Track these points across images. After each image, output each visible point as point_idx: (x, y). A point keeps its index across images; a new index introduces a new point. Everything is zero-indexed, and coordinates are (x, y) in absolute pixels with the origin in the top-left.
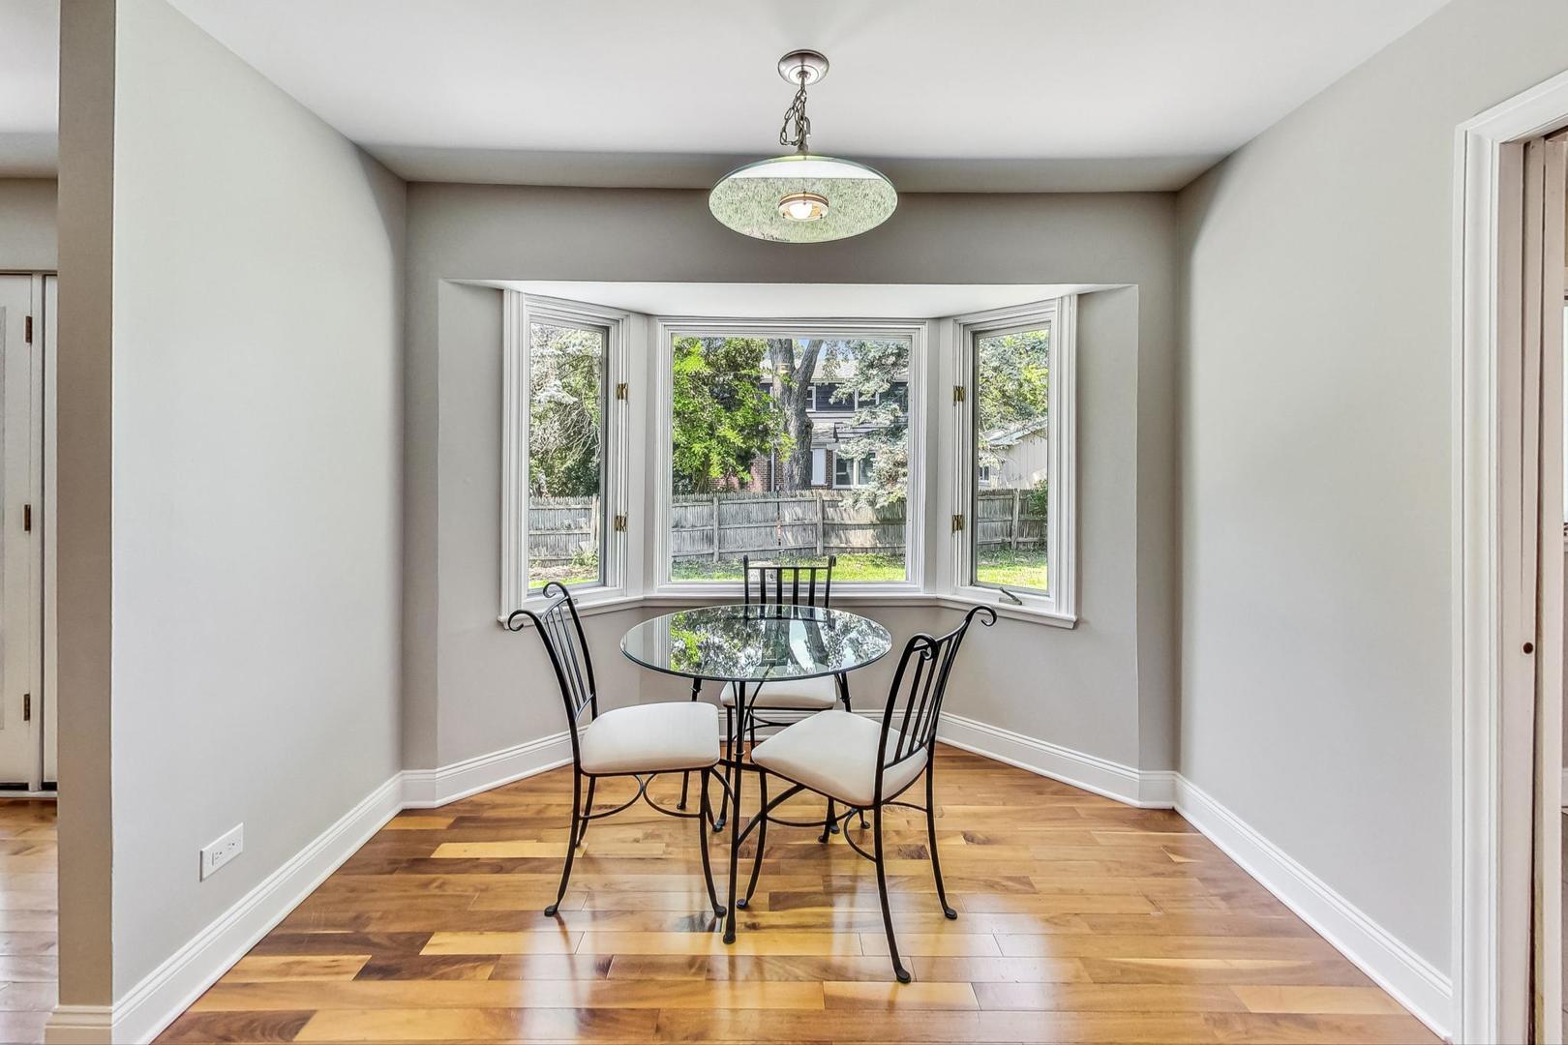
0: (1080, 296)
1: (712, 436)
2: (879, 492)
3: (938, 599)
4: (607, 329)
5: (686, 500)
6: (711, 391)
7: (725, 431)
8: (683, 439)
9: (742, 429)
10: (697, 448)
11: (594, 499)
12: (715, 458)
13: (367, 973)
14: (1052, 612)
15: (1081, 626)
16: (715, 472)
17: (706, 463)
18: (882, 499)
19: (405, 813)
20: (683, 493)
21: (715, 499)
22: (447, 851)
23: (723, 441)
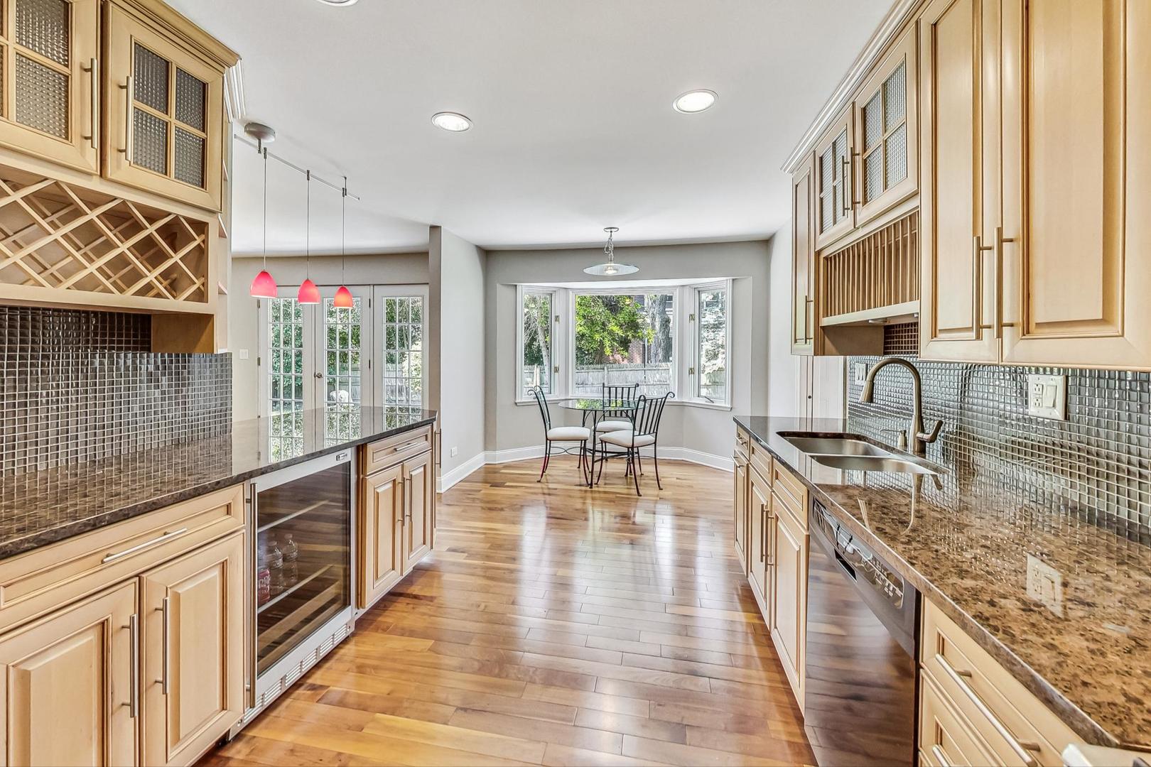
0: (733, 280)
1: (604, 330)
2: (707, 364)
3: (683, 402)
4: (551, 294)
5: (588, 369)
6: (603, 302)
7: (613, 327)
8: (587, 332)
9: (621, 326)
10: (597, 337)
11: (535, 366)
12: (607, 343)
13: (491, 486)
14: (723, 405)
15: (733, 410)
16: (608, 351)
17: (602, 344)
18: (709, 369)
19: (486, 464)
20: (587, 364)
21: (605, 368)
22: (503, 471)
23: (611, 333)
